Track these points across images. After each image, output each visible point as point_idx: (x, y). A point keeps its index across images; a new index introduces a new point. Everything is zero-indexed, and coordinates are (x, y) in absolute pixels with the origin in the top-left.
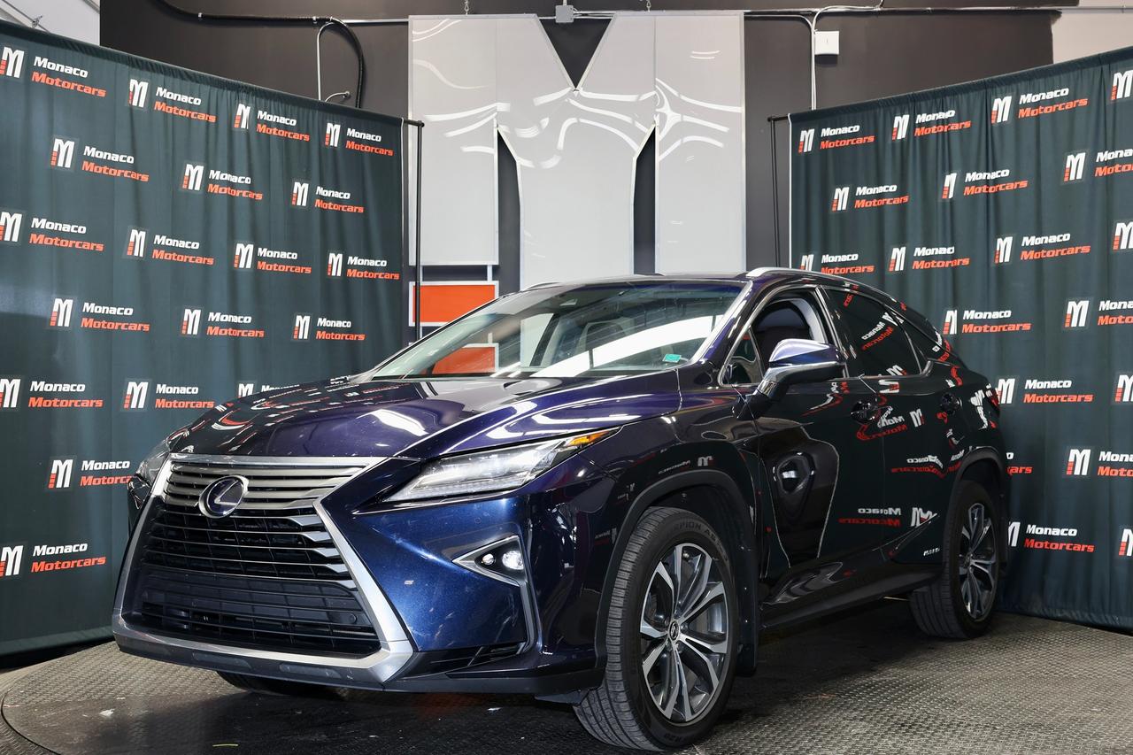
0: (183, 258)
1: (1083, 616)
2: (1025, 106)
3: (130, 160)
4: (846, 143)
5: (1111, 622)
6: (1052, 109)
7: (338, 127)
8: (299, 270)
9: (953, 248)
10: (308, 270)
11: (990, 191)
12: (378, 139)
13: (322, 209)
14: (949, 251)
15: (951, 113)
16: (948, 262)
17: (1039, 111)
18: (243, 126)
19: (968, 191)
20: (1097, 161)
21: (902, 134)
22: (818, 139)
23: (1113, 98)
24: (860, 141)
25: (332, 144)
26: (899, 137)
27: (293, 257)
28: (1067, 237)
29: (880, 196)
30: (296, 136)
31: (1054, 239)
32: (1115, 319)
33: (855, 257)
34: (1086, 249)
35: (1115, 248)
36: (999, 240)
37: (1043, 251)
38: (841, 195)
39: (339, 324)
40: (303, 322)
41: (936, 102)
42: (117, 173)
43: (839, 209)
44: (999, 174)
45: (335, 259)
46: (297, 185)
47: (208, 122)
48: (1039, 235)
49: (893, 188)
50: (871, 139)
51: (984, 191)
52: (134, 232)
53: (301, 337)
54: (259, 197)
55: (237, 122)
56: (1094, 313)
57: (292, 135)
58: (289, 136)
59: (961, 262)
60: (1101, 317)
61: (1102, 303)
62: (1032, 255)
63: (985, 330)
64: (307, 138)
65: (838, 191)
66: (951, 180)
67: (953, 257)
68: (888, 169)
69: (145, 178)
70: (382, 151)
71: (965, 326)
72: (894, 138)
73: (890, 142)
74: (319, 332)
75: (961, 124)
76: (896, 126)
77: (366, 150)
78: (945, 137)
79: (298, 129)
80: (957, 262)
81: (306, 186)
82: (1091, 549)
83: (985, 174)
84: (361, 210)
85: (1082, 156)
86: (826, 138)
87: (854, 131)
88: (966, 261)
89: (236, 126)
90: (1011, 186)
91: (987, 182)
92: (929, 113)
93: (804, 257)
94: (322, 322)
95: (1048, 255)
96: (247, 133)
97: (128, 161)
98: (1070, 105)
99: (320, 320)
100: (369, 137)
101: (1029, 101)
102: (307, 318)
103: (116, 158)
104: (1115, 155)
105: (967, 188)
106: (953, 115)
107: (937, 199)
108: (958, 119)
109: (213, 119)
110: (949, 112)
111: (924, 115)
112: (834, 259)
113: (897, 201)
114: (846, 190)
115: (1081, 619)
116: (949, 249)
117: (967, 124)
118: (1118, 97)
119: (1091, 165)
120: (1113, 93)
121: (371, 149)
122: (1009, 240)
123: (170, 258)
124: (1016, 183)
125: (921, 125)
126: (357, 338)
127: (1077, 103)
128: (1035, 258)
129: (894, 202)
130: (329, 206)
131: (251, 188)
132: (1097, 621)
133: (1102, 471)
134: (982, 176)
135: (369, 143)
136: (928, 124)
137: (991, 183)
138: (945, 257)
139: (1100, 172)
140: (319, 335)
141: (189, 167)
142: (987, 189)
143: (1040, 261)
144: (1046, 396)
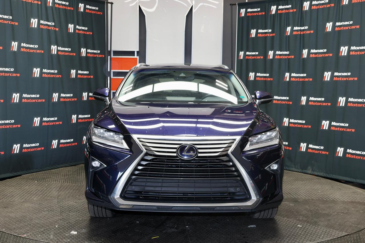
0: (32, 51)
1: (324, 175)
2: (314, 5)
3: (11, 18)
4: (255, 14)
5: (333, 177)
6: (322, 7)
7: (83, 5)
8: (71, 54)
9: (289, 52)
10: (74, 54)
11: (302, 33)
12: (97, 9)
13: (78, 33)
14: (287, 53)
15: (290, 6)
16: (287, 57)
17: (318, 7)
18: (50, 5)
19: (294, 33)
20: (336, 25)
21: (274, 12)
22: (246, 12)
23: (342, 4)
24: (260, 14)
25: (81, 11)
26: (273, 13)
27: (69, 50)
28: (325, 50)
29: (266, 33)
30: (69, 8)
31: (321, 51)
32: (339, 78)
33: (257, 53)
34: (331, 55)
35: (340, 55)
36: (304, 50)
37: (317, 55)
38: (253, 32)
39: (85, 72)
40: (73, 72)
41: (285, 2)
42: (6, 22)
43: (252, 37)
44: (305, 28)
45: (83, 50)
46: (70, 25)
47: (38, 4)
48: (316, 49)
49: (270, 31)
50: (264, 13)
51: (300, 33)
52: (13, 42)
53: (73, 77)
54: (57, 29)
55: (48, 4)
56: (332, 76)
57: (67, 8)
58: (66, 8)
59: (291, 57)
60: (334, 78)
61: (335, 73)
62: (314, 56)
63: (298, 80)
64: (72, 9)
65: (252, 30)
66: (289, 29)
67: (289, 55)
68: (269, 24)
69: (17, 24)
70: (99, 13)
71: (292, 78)
72: (271, 14)
73: (269, 15)
74: (78, 75)
75: (293, 10)
76: (272, 9)
77: (93, 12)
78: (288, 14)
79: (69, 6)
80: (290, 57)
81: (73, 25)
82: (327, 153)
83: (300, 27)
84: (91, 33)
85: (331, 23)
86: (249, 12)
87: (258, 10)
88: (293, 57)
89: (48, 5)
90: (308, 32)
91: (301, 30)
92: (283, 6)
93: (241, 52)
94: (80, 72)
95: (319, 56)
96: (52, 7)
97: (10, 18)
98: (328, 6)
99: (79, 71)
100: (94, 8)
101: (315, 4)
102: (75, 71)
103: (6, 17)
104: (342, 24)
105: (294, 32)
106: (290, 7)
107: (284, 35)
108: (292, 8)
109: (39, 3)
110: (289, 6)
111: (281, 6)
112: (250, 53)
113: (271, 35)
114: (255, 30)
115: (323, 176)
116: (287, 52)
117: (295, 10)
118: (344, 4)
119: (334, 26)
120: (342, 3)
121: (94, 12)
122: (307, 50)
123: (27, 51)
124: (310, 31)
125: (280, 9)
126: (91, 77)
127: (331, 5)
128: (315, 57)
129: (270, 35)
130: (81, 32)
131: (54, 26)
132: (329, 177)
133: (332, 128)
134: (299, 28)
135: (94, 10)
136: (282, 9)
137: (302, 31)
138: (286, 55)
139: (337, 29)
140: (79, 76)
141: (32, 19)
142: (301, 33)
143: (316, 58)
144: (316, 103)
